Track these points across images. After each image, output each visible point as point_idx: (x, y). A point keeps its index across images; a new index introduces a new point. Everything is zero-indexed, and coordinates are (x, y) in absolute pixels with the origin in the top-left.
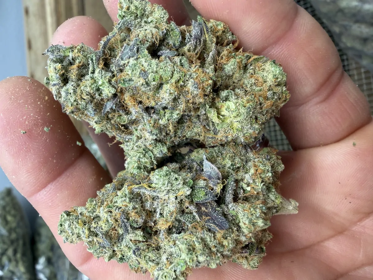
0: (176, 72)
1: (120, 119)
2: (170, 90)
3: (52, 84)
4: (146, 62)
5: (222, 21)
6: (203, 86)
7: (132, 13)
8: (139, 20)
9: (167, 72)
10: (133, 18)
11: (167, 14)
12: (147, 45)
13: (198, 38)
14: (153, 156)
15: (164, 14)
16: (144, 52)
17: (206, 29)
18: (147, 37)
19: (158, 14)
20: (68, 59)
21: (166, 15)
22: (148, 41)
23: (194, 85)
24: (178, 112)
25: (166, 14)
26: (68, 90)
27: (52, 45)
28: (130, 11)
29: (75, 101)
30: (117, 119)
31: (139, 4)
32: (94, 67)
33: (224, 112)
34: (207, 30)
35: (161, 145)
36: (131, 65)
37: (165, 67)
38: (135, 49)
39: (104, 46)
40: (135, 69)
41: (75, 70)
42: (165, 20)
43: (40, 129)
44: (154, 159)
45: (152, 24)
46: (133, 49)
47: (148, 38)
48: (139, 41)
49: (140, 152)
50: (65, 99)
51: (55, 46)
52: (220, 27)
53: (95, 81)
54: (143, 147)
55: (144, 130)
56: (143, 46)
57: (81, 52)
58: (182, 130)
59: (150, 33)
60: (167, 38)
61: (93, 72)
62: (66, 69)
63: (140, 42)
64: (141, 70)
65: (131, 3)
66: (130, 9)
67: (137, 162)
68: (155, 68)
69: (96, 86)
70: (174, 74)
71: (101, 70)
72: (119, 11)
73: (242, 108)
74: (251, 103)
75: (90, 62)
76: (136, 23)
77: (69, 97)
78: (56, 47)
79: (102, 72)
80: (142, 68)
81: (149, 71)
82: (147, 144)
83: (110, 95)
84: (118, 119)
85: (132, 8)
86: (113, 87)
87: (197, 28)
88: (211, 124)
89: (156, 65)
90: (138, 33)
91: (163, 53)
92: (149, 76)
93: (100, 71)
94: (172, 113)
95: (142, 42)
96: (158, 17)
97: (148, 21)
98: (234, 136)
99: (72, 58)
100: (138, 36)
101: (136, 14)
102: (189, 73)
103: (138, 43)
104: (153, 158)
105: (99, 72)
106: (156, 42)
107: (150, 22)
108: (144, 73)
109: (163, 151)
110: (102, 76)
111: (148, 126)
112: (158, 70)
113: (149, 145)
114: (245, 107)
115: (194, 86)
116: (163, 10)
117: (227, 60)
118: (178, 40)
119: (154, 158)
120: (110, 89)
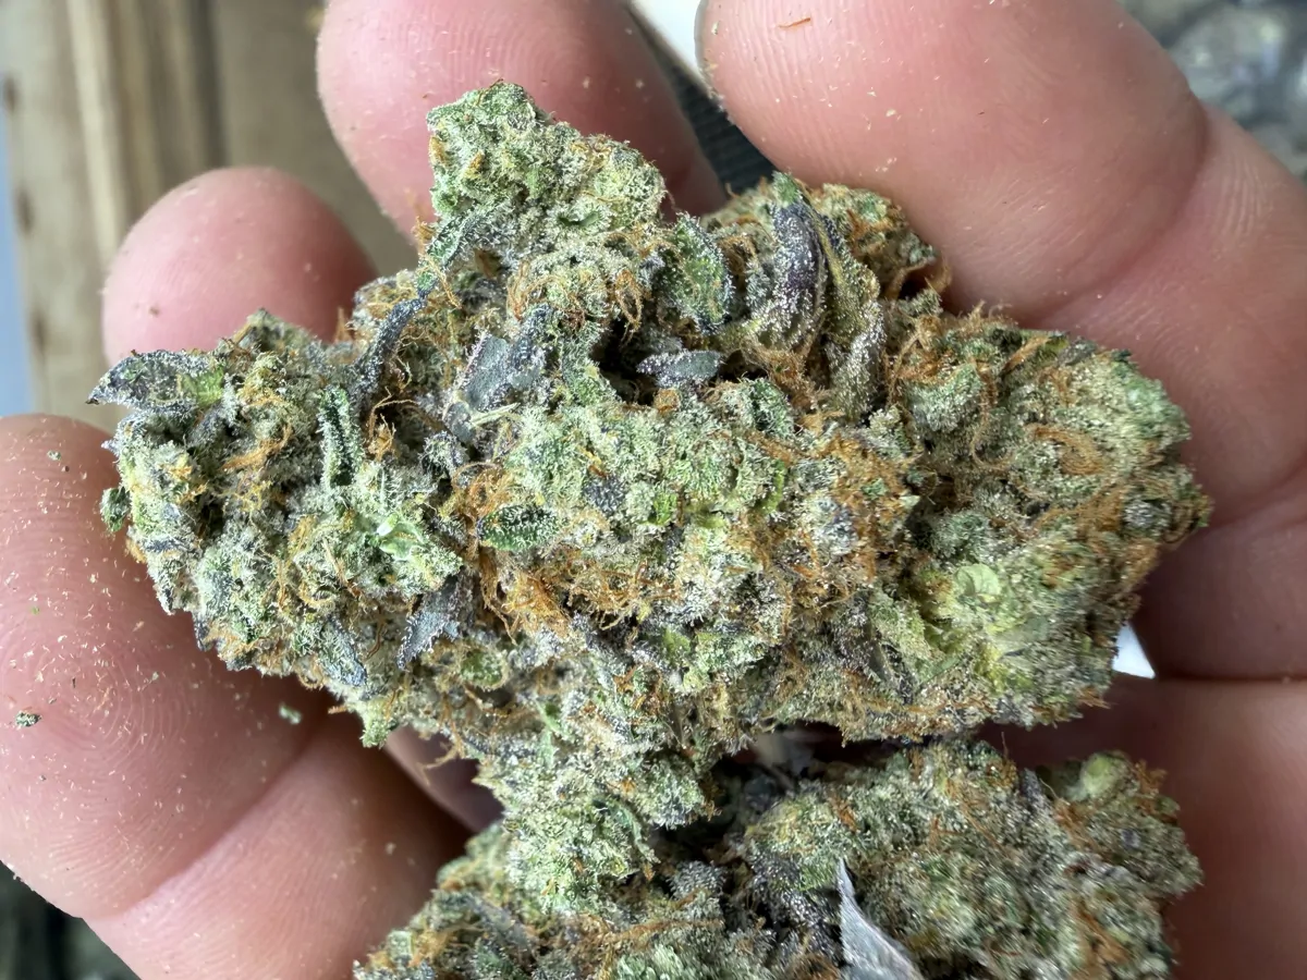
0: (746, 468)
1: (478, 667)
2: (729, 557)
3: (147, 544)
4: (608, 430)
5: (878, 190)
6: (875, 523)
7: (504, 183)
8: (533, 213)
9: (710, 473)
10: (506, 206)
11: (660, 181)
12: (594, 338)
13: (802, 283)
14: (637, 828)
15: (646, 185)
16: (582, 371)
17: (830, 236)
18: (589, 299)
19: (620, 184)
20: (218, 419)
21: (653, 184)
22: (590, 318)
23: (838, 521)
24: (755, 640)
25: (656, 180)
26: (227, 569)
27: (134, 352)
28: (492, 175)
29: (265, 618)
30: (462, 671)
31: (532, 145)
32: (345, 449)
33: (949, 607)
34: (832, 241)
35: (669, 773)
36: (537, 453)
37: (696, 449)
38: (539, 358)
39: (384, 346)
40: (559, 468)
41: (257, 475)
42: (654, 209)
43: (100, 697)
44: (643, 841)
45: (594, 230)
46: (529, 357)
47: (594, 302)
48: (555, 321)
49: (576, 815)
50: (214, 612)
51: (150, 355)
52: (876, 217)
53: (358, 517)
54: (592, 790)
55: (591, 717)
56: (573, 342)
57: (278, 386)
58: (761, 697)
59: (599, 279)
60: (666, 290)
61: (344, 477)
62: (210, 467)
63: (560, 325)
64: (588, 472)
65: (490, 139)
66: (494, 167)
67: (570, 866)
68: (651, 457)
69: (366, 545)
70: (739, 478)
71: (387, 472)
72: (438, 176)
73: (1035, 594)
74: (1078, 570)
75: (326, 427)
76: (523, 228)
77: (232, 600)
78: (152, 363)
79: (389, 479)
80: (594, 459)
81: (624, 474)
82: (613, 780)
83: (435, 583)
84: (466, 672)
85: (504, 163)
86: (449, 542)
87: (796, 239)
88: (885, 656)
89: (655, 440)
90: (542, 281)
91: (663, 365)
92: (630, 499)
93: (379, 475)
94: (725, 644)
95: (567, 325)
96: (621, 196)
97: (576, 216)
98: (993, 706)
99: (235, 413)
100: (545, 293)
101: (519, 186)
102: (805, 463)
103: (551, 332)
104: (638, 837)
105: (379, 482)
106: (630, 317)
107: (582, 218)
108: (603, 486)
109: (682, 801)
110: (394, 495)
111: (619, 706)
112: (667, 466)
113: (624, 781)
114: (1050, 587)
115: (838, 526)
116: (638, 163)
117: (930, 367)
118: (719, 297)
119: (642, 833)
120: (435, 560)
